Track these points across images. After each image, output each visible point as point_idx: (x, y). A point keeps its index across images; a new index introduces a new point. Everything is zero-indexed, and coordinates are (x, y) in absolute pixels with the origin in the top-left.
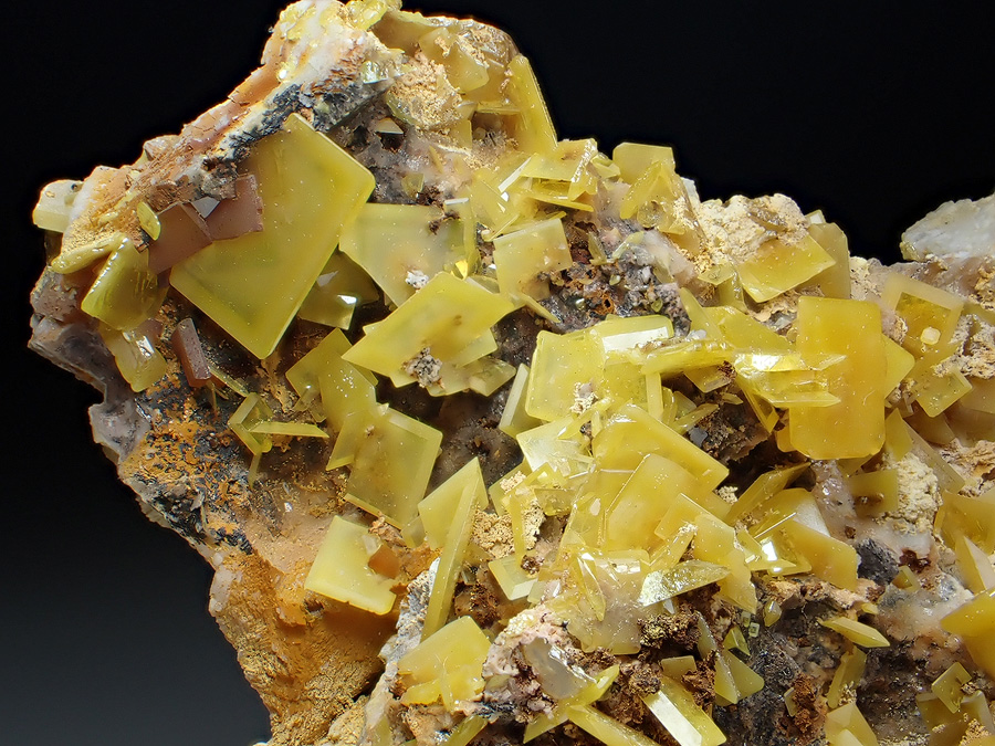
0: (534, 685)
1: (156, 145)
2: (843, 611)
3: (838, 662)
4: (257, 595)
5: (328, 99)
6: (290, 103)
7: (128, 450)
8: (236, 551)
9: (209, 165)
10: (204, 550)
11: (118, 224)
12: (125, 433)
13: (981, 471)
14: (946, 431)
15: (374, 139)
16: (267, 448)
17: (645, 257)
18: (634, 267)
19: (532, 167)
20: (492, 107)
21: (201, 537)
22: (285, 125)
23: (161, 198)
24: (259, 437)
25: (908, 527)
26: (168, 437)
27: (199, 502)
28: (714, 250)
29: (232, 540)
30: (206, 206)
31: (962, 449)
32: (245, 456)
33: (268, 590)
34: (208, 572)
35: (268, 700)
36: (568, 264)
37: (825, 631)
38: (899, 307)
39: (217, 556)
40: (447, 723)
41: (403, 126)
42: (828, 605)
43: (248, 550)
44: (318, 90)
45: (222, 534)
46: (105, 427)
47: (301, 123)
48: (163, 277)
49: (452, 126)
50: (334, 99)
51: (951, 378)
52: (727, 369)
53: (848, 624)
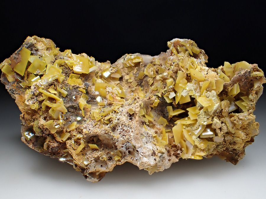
0: (36, 89)
3: (81, 95)
4: (20, 99)
5: (26, 44)
6: (23, 46)
12: (9, 87)
15: (33, 50)
16: (25, 87)
20: (49, 47)
21: (14, 94)
27: (14, 90)
29: (18, 94)
37: (79, 91)
41: (37, 49)
42: (78, 87)
43: (20, 95)
46: (7, 87)
47: (24, 48)
49: (44, 49)
52: (65, 63)
53: (81, 89)
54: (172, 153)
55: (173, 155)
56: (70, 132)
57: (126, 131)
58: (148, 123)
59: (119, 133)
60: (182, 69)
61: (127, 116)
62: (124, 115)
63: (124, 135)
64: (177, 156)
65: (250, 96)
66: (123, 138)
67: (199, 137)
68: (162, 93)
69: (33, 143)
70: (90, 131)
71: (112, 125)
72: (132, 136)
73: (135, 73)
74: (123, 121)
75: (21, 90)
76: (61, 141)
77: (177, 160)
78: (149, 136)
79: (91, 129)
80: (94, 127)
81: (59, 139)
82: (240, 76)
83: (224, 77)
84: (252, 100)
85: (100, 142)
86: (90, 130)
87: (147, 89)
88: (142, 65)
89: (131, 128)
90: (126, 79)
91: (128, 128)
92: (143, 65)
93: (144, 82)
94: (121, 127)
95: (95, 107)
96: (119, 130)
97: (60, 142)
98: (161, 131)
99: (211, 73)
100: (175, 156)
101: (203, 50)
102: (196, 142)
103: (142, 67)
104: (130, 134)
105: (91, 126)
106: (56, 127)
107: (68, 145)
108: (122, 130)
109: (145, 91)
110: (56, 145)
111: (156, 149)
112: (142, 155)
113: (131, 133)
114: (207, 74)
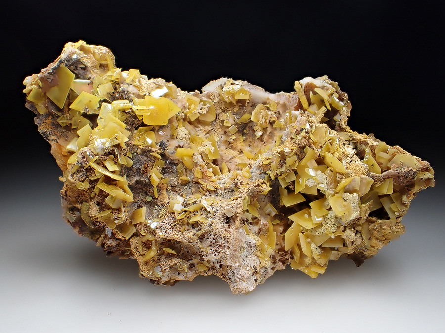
0: (85, 159)
1: (43, 70)
2: (153, 152)
3: (154, 162)
4: (59, 150)
5: (67, 61)
6: (61, 62)
7: (40, 125)
8: (55, 142)
9: (49, 73)
10: (50, 142)
11: (35, 84)
12: (40, 122)
13: (205, 132)
14: (196, 124)
15: (78, 68)
16: (65, 125)
17: (126, 89)
18: (124, 91)
19: (109, 73)
20: (103, 62)
21: (49, 140)
22: (61, 66)
23: (41, 79)
24: (63, 123)
25: (180, 140)
26: (46, 123)
27: (48, 133)
28: (144, 89)
29: (55, 140)
30: (50, 81)
31: (201, 127)
32: (61, 126)
33: (61, 149)
34: (50, 146)
35: (62, 169)
36: (114, 91)
37: (151, 156)
38: (188, 100)
39: (52, 143)
40: (73, 166)
41: (85, 66)
42: (150, 151)
43: (57, 142)
44: (65, 59)
45: (53, 139)
46: (36, 121)
47: (63, 65)
48: (45, 94)
49: (96, 66)
50: (68, 61)
51: (196, 114)
52: (131, 108)
53: (155, 154)
54: (278, 258)
55: (279, 261)
56: (136, 225)
57: (220, 246)
58: (250, 221)
59: (209, 243)
60: (314, 146)
61: (222, 219)
62: (219, 219)
63: (216, 251)
64: (284, 262)
65: (405, 198)
66: (215, 255)
67: (320, 247)
68: (277, 174)
69: (80, 228)
70: (166, 235)
71: (199, 233)
72: (228, 255)
73: (235, 111)
74: (217, 231)
75: (59, 130)
76: (123, 239)
77: (284, 268)
78: (251, 247)
79: (168, 231)
80: (173, 228)
81: (120, 236)
82: (398, 173)
83: (373, 165)
84: (405, 203)
85: (180, 245)
86: (166, 232)
87: (251, 140)
88: (248, 103)
89: (228, 242)
90: (221, 119)
91: (223, 242)
92: (250, 104)
93: (247, 128)
94: (212, 236)
95: (173, 178)
96: (209, 240)
97: (120, 239)
98: (267, 228)
99: (357, 162)
100: (282, 262)
101: (346, 94)
102: (314, 253)
103: (248, 105)
104: (226, 251)
105: (168, 226)
106: (116, 222)
107: (132, 248)
108: (214, 241)
109: (248, 143)
110: (114, 243)
111: (259, 262)
112: (240, 279)
113: (228, 250)
114: (350, 162)
